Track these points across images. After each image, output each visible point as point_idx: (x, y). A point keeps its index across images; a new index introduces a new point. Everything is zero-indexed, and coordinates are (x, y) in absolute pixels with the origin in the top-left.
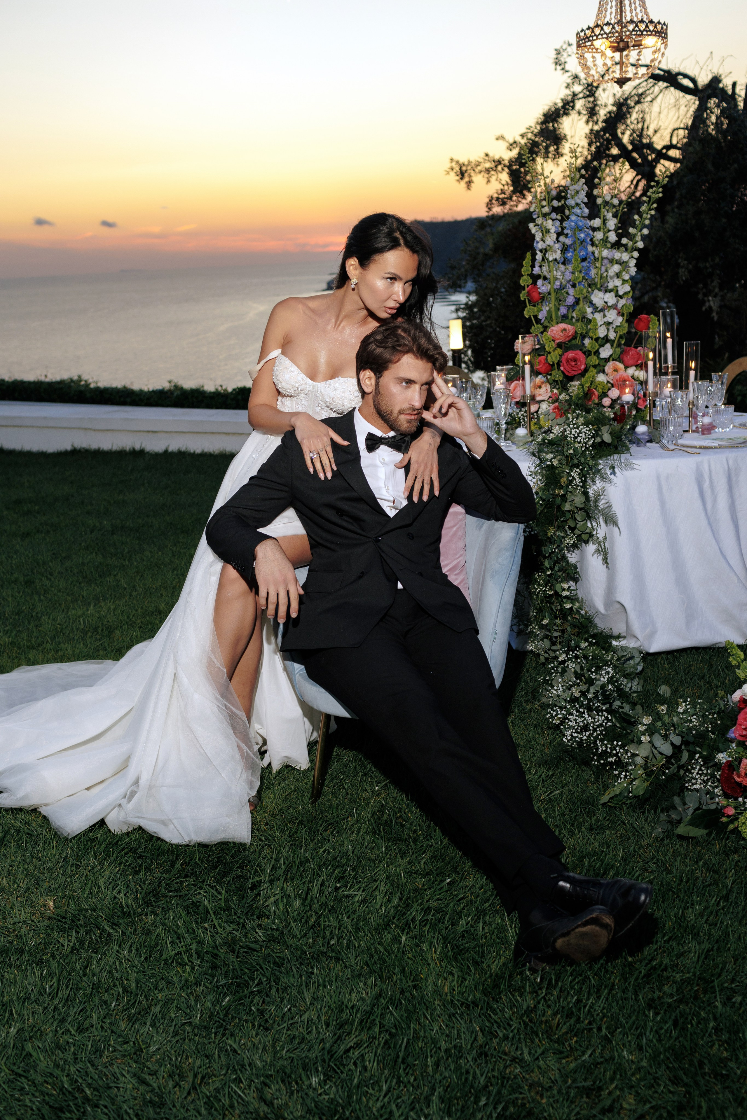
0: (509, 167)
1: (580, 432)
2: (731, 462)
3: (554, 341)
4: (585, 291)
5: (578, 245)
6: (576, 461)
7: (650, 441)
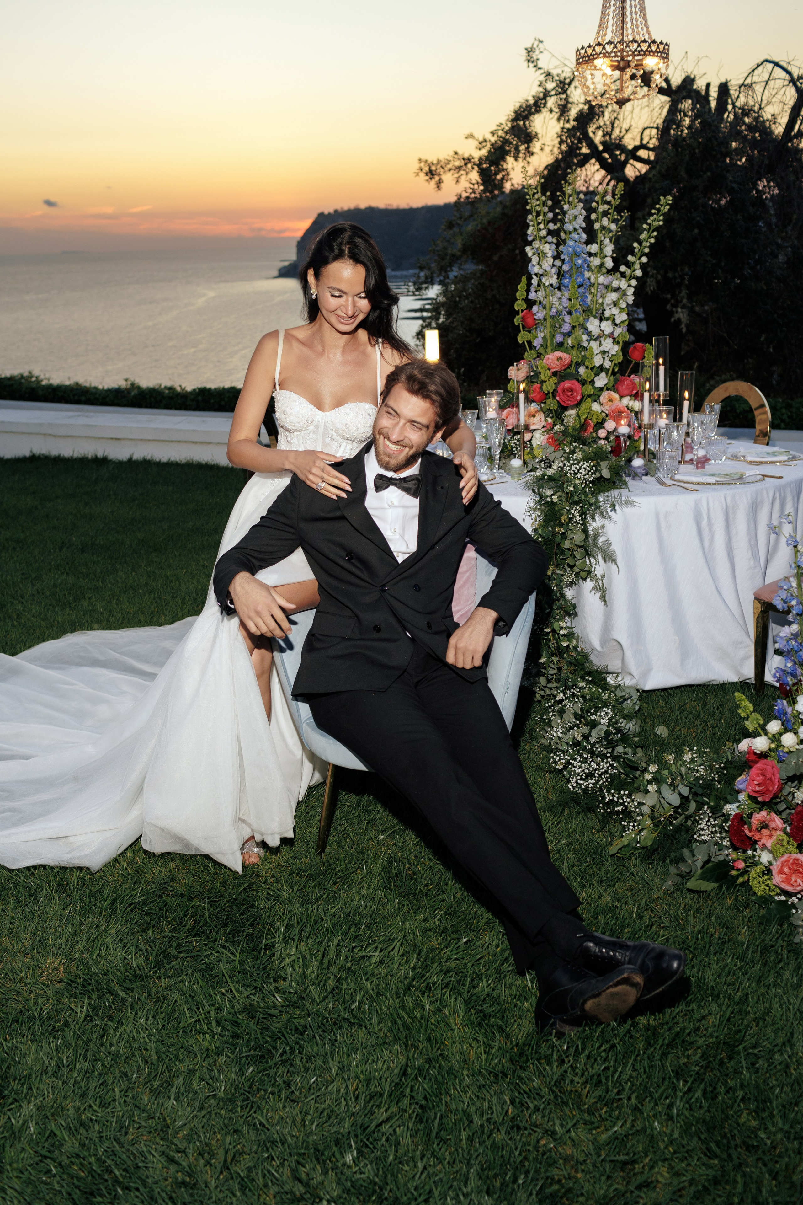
0: (479, 165)
1: (580, 468)
2: (729, 500)
3: (549, 369)
4: (581, 319)
5: (574, 270)
6: (576, 498)
7: (646, 474)
